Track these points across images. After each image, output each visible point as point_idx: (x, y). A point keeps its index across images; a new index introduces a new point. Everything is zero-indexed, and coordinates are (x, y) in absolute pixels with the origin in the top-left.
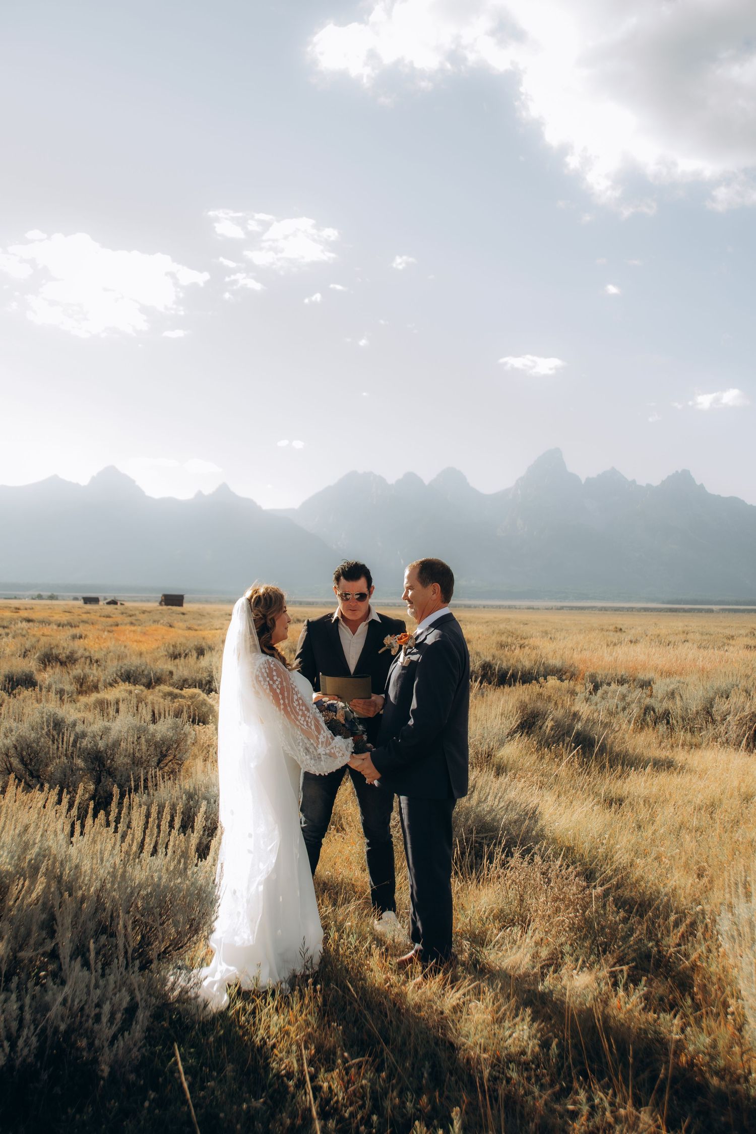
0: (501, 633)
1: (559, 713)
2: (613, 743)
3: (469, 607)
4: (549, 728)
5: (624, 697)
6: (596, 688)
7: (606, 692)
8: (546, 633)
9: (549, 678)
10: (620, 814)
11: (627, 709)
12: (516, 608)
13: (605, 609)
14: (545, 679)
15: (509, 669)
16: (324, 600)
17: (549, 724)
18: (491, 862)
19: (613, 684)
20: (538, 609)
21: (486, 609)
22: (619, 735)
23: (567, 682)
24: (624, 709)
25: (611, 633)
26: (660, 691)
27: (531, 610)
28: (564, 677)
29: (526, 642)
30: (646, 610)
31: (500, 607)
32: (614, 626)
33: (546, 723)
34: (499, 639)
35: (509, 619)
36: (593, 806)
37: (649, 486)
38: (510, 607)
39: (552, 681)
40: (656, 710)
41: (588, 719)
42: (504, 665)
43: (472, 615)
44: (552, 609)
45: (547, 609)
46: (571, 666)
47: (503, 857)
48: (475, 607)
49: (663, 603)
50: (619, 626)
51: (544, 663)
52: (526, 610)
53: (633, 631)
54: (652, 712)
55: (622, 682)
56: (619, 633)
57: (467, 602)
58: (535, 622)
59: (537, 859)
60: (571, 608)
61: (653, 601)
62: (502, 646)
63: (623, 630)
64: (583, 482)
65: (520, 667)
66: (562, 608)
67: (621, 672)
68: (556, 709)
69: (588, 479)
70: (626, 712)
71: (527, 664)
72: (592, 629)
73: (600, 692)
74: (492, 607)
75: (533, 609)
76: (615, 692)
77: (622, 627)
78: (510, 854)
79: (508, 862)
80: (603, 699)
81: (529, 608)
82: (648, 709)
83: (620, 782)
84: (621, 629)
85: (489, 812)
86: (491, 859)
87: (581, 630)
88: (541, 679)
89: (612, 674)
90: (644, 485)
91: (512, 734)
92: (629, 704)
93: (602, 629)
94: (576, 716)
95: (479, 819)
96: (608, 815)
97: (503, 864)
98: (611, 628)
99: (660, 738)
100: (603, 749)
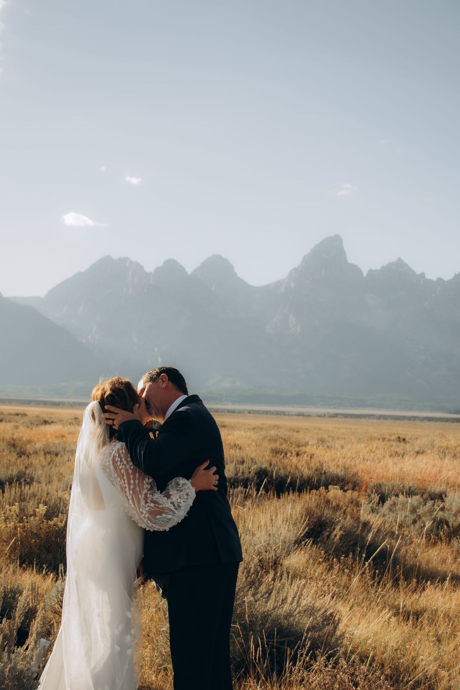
0: (273, 440)
1: (348, 522)
2: (405, 556)
3: (233, 412)
4: (338, 537)
5: (414, 510)
6: (383, 499)
7: (395, 504)
8: (322, 441)
9: (330, 487)
10: (419, 627)
11: (418, 523)
12: (285, 415)
13: (384, 417)
14: (327, 488)
15: (287, 477)
16: (72, 400)
17: (337, 533)
18: (294, 665)
19: (401, 496)
20: (309, 416)
21: (252, 415)
22: (411, 549)
23: (350, 492)
24: (415, 522)
25: (394, 444)
26: (454, 504)
27: (302, 417)
28: (346, 488)
29: (303, 449)
30: (430, 419)
31: (266, 413)
32: (397, 436)
33: (335, 532)
34: (273, 445)
35: (277, 426)
36: (390, 618)
37: (440, 280)
38: (278, 413)
39: (334, 492)
40: (450, 524)
41: (379, 531)
42: (282, 472)
43: (236, 420)
44: (325, 416)
45: (319, 416)
46: (354, 475)
47: (308, 659)
48: (240, 412)
49: (450, 412)
50: (402, 437)
51: (325, 473)
52: (296, 417)
53: (419, 441)
54: (445, 527)
55: (410, 493)
56: (402, 444)
57: (230, 407)
58: (307, 429)
59: (343, 662)
60: (346, 416)
61: (438, 410)
62: (276, 452)
63: (407, 439)
64: (365, 274)
65: (298, 475)
66: (335, 416)
67: (409, 483)
68: (345, 519)
69: (370, 272)
70: (417, 525)
71: (306, 472)
72: (372, 439)
73: (388, 503)
74: (258, 412)
75: (304, 415)
76: (404, 504)
77: (404, 437)
78: (314, 657)
79: (312, 665)
80: (391, 510)
81: (299, 415)
82: (440, 523)
83: (416, 596)
84: (404, 440)
85: (286, 618)
86: (294, 660)
87: (359, 439)
88: (322, 489)
89: (398, 486)
90: (435, 279)
91: (298, 542)
92: (419, 517)
93: (384, 439)
94: (366, 525)
95: (276, 622)
96: (407, 628)
97: (308, 667)
98: (393, 437)
99: (455, 553)
100: (396, 561)
